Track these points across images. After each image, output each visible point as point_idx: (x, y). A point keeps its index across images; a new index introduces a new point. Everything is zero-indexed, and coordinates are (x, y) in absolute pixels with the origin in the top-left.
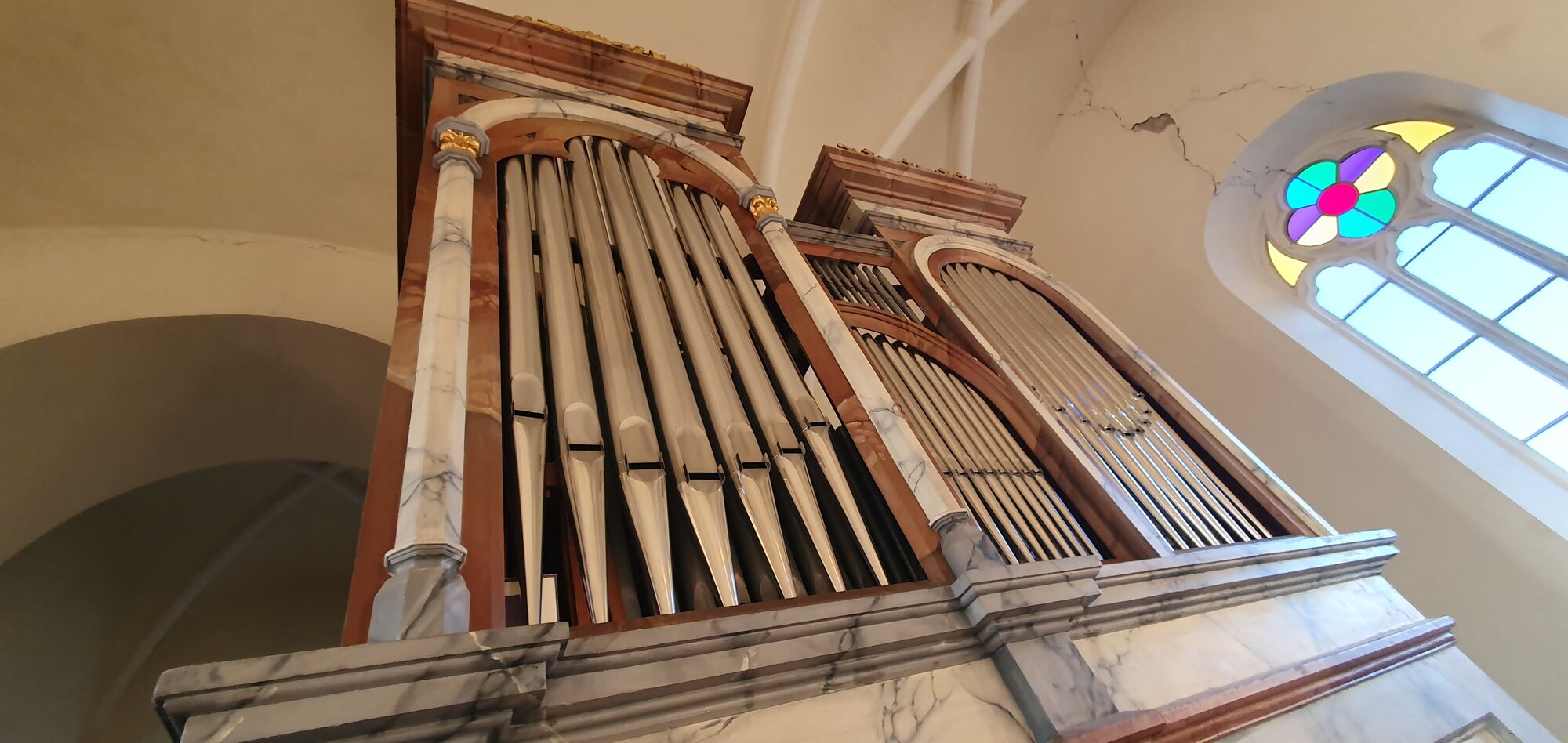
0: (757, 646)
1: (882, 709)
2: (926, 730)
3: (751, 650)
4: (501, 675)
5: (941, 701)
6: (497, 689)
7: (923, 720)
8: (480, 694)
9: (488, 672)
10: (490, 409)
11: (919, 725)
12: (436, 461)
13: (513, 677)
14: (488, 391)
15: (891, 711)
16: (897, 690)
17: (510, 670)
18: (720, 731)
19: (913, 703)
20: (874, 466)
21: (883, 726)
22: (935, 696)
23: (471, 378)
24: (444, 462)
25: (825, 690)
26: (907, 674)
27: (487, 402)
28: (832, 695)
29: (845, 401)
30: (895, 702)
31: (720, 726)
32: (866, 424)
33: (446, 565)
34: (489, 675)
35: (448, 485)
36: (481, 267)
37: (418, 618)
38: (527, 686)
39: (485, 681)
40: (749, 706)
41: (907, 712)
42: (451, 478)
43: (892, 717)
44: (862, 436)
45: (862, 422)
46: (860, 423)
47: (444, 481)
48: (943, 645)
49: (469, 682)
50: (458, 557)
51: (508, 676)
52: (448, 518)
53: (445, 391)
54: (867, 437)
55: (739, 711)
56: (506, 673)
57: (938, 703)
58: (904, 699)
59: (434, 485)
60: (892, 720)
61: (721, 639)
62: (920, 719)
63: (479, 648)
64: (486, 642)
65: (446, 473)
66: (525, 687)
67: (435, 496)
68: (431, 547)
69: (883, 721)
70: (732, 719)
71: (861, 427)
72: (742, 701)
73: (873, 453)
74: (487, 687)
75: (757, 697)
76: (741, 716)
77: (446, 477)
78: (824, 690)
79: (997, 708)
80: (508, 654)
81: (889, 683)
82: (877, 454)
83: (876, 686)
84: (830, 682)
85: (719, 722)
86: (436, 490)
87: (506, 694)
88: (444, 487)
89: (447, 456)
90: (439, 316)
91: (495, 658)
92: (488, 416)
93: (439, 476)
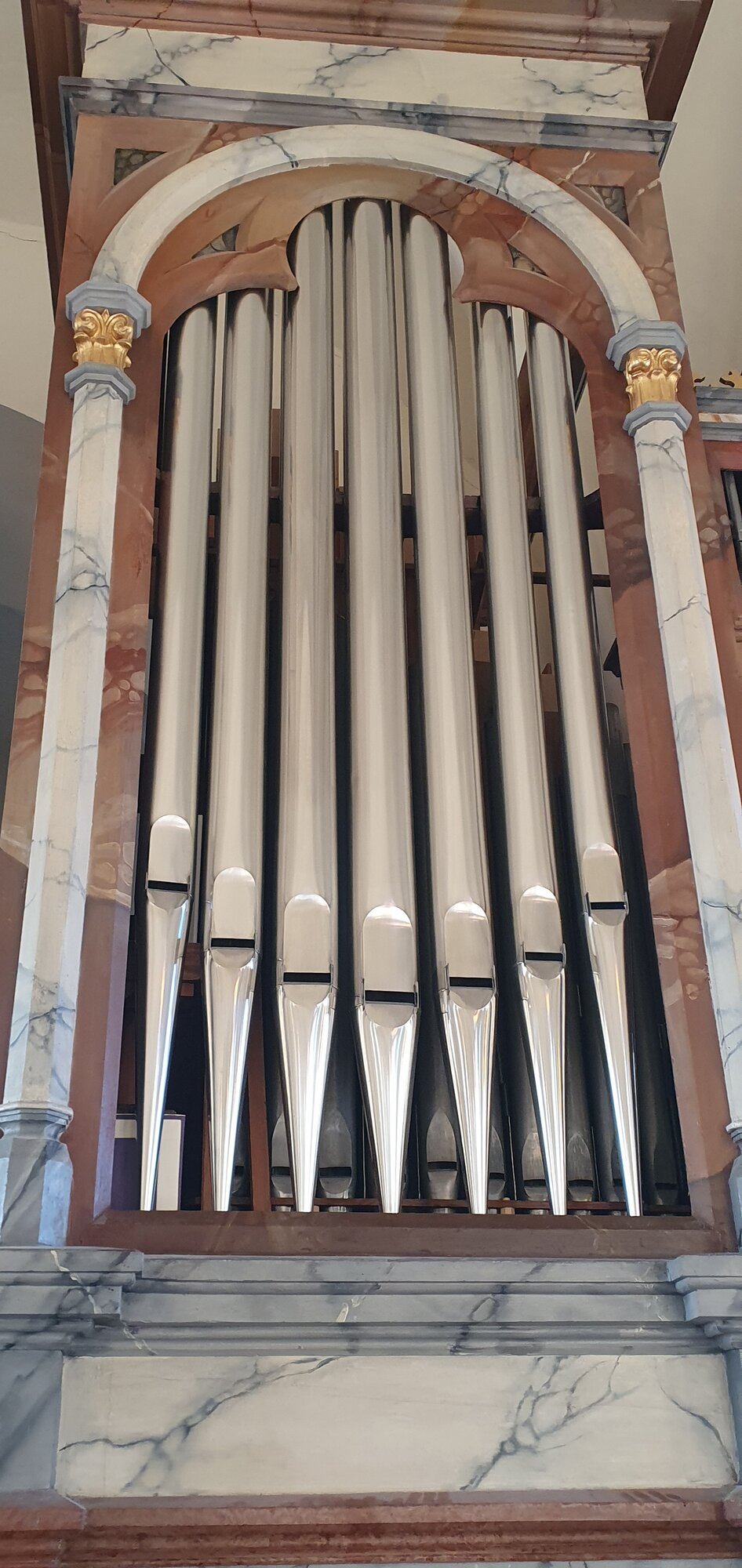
0: (363, 1296)
1: (526, 1388)
2: (574, 1426)
3: (355, 1299)
4: (80, 1292)
5: (616, 1396)
6: (75, 1307)
7: (578, 1413)
8: (60, 1308)
9: (68, 1288)
10: (118, 892)
11: (570, 1417)
12: (45, 993)
13: (90, 1296)
14: (116, 862)
15: (538, 1392)
16: (556, 1369)
17: (88, 1289)
18: (313, 1370)
19: (573, 1390)
20: (672, 1007)
21: (519, 1407)
22: (609, 1386)
23: (97, 840)
24: (54, 993)
25: (454, 1351)
26: (578, 1353)
27: (113, 881)
28: (462, 1358)
29: (664, 872)
30: (547, 1385)
31: (317, 1363)
32: (688, 924)
33: (49, 1131)
34: (69, 1290)
35: (57, 1027)
36: (122, 618)
37: (19, 1198)
38: (102, 1307)
39: (65, 1295)
40: (352, 1351)
41: (561, 1398)
42: (60, 1015)
43: (535, 1401)
44: (672, 947)
45: (680, 918)
46: (676, 922)
47: (52, 1021)
48: (640, 1331)
49: (52, 1294)
50: (62, 1122)
51: (86, 1294)
52: (54, 1073)
53: (59, 883)
54: (679, 951)
55: (341, 1353)
56: (83, 1290)
57: (611, 1396)
58: (561, 1382)
59: (41, 1027)
60: (534, 1404)
61: (319, 1284)
62: (574, 1411)
63: (58, 1269)
64: (65, 1263)
65: (54, 1010)
66: (100, 1309)
67: (42, 1043)
68: (35, 1112)
69: (522, 1402)
70: (331, 1359)
71: (676, 930)
72: (345, 1345)
73: (679, 983)
74: (66, 1303)
75: (363, 1344)
76: (342, 1359)
77: (54, 1016)
78: (451, 1351)
79: (699, 1422)
80: (85, 1276)
81: (548, 1360)
82: (684, 985)
83: (529, 1359)
84: (462, 1344)
85: (315, 1360)
86: (43, 1035)
87: (83, 1312)
88: (51, 1030)
89: (57, 985)
90: (59, 748)
91: (73, 1279)
92: (112, 904)
93: (47, 1015)
